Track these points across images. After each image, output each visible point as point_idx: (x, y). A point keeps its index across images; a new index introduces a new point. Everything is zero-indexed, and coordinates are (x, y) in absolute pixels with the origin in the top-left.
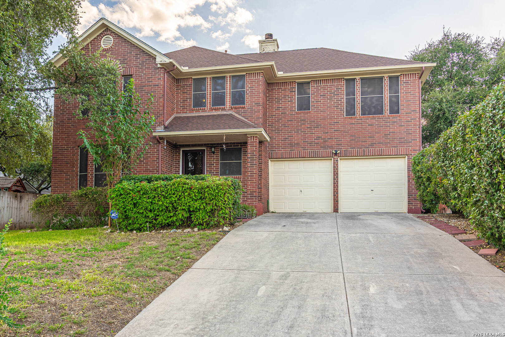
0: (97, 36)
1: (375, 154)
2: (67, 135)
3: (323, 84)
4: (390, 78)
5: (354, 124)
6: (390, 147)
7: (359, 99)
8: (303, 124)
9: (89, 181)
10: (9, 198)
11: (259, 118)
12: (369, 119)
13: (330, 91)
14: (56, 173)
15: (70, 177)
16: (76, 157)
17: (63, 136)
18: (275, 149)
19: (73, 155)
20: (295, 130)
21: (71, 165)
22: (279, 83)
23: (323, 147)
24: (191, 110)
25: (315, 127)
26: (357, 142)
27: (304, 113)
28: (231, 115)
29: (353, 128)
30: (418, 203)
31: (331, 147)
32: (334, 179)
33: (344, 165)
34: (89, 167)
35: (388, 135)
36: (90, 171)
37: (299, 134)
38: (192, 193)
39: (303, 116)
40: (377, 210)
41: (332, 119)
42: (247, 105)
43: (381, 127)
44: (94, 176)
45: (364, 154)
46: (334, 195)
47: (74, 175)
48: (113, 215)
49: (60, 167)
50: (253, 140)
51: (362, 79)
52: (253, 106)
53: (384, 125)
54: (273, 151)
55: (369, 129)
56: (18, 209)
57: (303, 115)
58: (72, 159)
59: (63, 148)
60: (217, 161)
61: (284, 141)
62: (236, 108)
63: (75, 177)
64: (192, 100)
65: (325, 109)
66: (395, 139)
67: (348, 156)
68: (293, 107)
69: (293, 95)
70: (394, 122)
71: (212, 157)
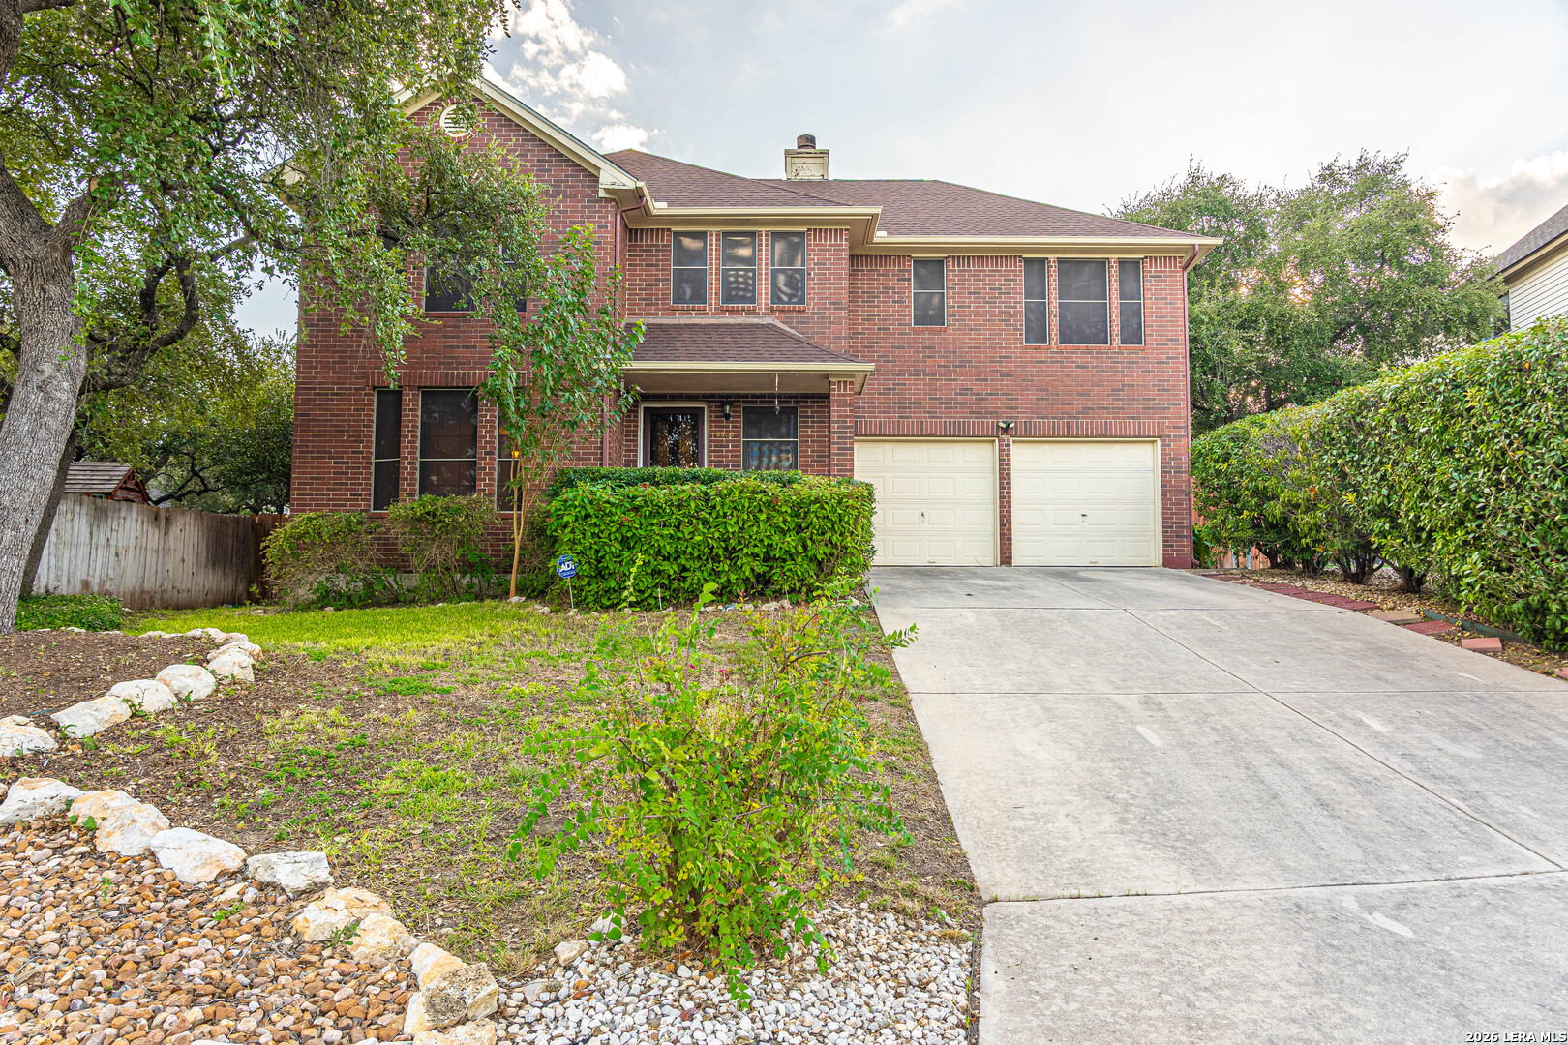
0: (429, 104)
1: (1092, 432)
2: (339, 357)
3: (974, 266)
4: (1122, 263)
5: (1045, 362)
6: (1123, 418)
7: (1055, 307)
8: (930, 357)
9: (406, 479)
10: (140, 522)
11: (840, 338)
12: (1078, 353)
13: (990, 284)
14: (305, 457)
15: (346, 468)
16: (365, 415)
17: (327, 357)
18: (864, 412)
19: (358, 410)
20: (909, 370)
21: (353, 436)
22: (871, 257)
23: (977, 413)
24: (668, 309)
25: (957, 366)
26: (1052, 404)
27: (933, 332)
28: (770, 327)
29: (1042, 371)
30: (1184, 546)
31: (995, 414)
32: (1002, 488)
33: (1023, 455)
34: (404, 443)
35: (1119, 390)
36: (408, 453)
37: (920, 380)
38: (774, 514)
39: (928, 339)
40: (1094, 560)
41: (995, 348)
42: (811, 305)
43: (1104, 372)
44: (418, 466)
45: (1068, 431)
46: (1002, 525)
47: (362, 463)
48: (564, 568)
49: (320, 442)
50: (845, 390)
51: (1060, 261)
52: (825, 308)
53: (1111, 367)
54: (859, 417)
55: (1078, 376)
56: (160, 552)
57: (926, 335)
58: (354, 421)
59: (328, 389)
60: (735, 436)
61: (884, 394)
62: (782, 311)
63: (364, 468)
64: (669, 284)
65: (980, 325)
66: (1134, 399)
67: (1032, 434)
68: (904, 315)
69: (905, 288)
70: (1133, 363)
71: (724, 427)
